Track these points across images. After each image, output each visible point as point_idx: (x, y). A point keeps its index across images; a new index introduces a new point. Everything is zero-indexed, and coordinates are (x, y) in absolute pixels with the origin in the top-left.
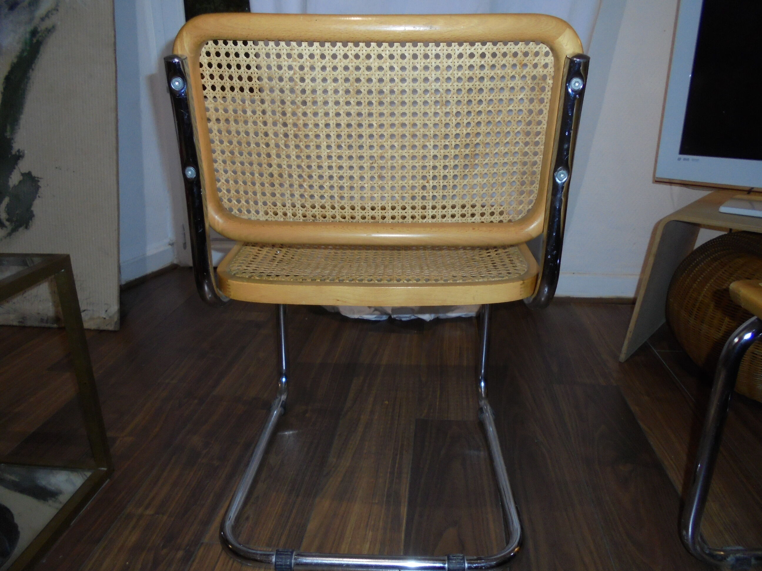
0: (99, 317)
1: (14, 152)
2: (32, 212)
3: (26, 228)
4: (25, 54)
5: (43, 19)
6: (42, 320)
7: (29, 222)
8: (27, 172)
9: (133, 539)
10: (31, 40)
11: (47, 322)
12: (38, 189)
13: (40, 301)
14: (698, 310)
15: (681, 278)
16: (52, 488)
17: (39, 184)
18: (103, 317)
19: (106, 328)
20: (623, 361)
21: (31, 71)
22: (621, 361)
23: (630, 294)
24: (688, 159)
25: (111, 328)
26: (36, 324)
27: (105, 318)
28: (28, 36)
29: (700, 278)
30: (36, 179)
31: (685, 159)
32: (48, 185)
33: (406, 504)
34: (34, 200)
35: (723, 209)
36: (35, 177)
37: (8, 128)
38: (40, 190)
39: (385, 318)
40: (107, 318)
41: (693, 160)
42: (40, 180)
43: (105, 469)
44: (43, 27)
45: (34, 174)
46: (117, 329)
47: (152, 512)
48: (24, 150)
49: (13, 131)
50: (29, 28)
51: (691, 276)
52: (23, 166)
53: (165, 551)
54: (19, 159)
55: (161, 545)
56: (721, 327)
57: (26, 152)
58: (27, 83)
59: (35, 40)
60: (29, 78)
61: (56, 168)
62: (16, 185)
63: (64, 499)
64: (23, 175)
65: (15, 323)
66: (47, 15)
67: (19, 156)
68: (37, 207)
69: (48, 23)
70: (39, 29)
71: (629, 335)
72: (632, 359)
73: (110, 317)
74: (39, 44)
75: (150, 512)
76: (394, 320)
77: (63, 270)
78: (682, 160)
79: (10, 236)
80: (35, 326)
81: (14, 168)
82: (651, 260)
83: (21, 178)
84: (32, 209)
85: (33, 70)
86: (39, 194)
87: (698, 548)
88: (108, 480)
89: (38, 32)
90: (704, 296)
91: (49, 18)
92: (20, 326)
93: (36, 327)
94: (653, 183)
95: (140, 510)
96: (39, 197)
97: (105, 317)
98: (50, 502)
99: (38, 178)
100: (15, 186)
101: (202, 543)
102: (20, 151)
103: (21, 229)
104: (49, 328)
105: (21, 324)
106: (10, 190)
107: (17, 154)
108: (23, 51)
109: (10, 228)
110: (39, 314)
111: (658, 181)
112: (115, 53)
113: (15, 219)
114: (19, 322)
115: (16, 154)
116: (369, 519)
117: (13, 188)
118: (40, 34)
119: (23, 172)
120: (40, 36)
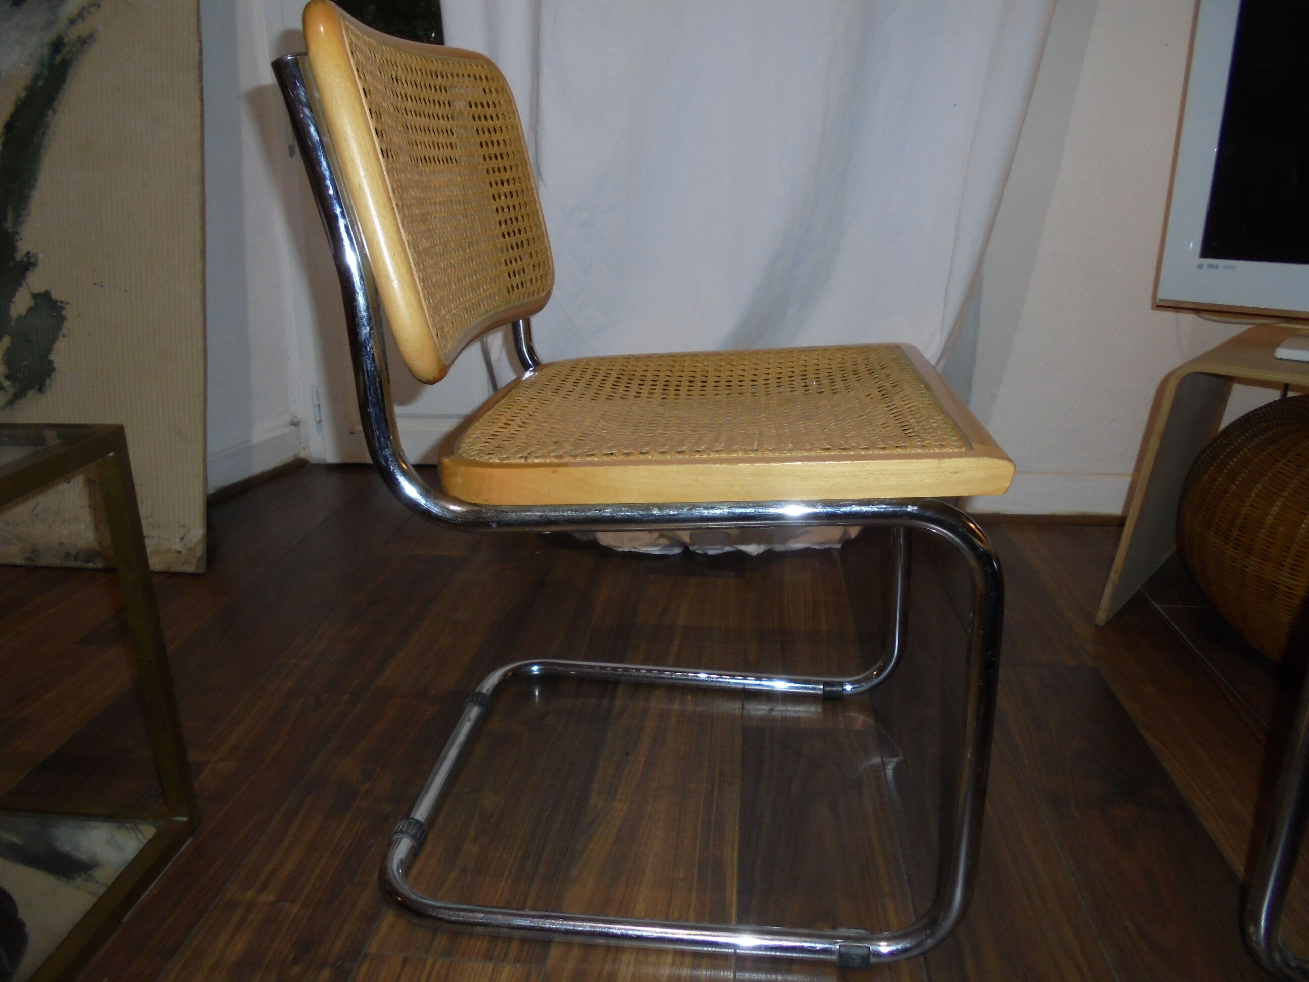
0: (169, 550)
1: (19, 256)
2: (51, 362)
3: (41, 390)
4: (41, 83)
5: (72, 22)
6: (67, 555)
7: (45, 381)
8: (42, 291)
9: (239, 946)
10: (52, 58)
11: (76, 559)
12: (62, 323)
13: (64, 521)
14: (1239, 531)
15: (1207, 476)
16: (82, 855)
17: (64, 313)
18: (176, 550)
19: (181, 569)
20: (1102, 624)
21: (50, 112)
22: (1099, 624)
23: (1112, 506)
24: (1217, 267)
25: (190, 569)
26: (55, 562)
27: (179, 552)
28: (46, 52)
29: (1243, 475)
30: (59, 304)
31: (1210, 266)
32: (79, 315)
33: (735, 880)
34: (54, 342)
35: (1282, 353)
36: (56, 301)
37: (10, 214)
38: (65, 323)
39: (677, 551)
40: (184, 552)
41: (1225, 267)
42: (64, 305)
43: (185, 819)
44: (72, 35)
45: (55, 295)
46: (201, 571)
47: (271, 898)
48: (37, 254)
49: (18, 217)
50: (49, 37)
51: (1225, 471)
52: (36, 281)
53: (298, 968)
54: (28, 269)
55: (291, 958)
56: (1285, 561)
57: (41, 256)
58: (44, 134)
59: (58, 59)
60: (47, 126)
61: (95, 284)
62: (22, 315)
63: (105, 876)
64: (35, 297)
65: (19, 561)
66: (81, 15)
67: (28, 264)
68: (60, 354)
69: (81, 29)
70: (66, 40)
71: (1114, 577)
72: (1117, 620)
73: (190, 549)
74: (65, 65)
75: (268, 897)
76: (694, 553)
77: (111, 454)
78: (1205, 268)
79: (11, 406)
80: (55, 566)
81: (20, 285)
82: (1155, 442)
83: (32, 303)
84: (51, 357)
85: (54, 111)
86: (64, 331)
87: (1277, 956)
88: (190, 840)
89: (64, 45)
90: (1251, 506)
91: (83, 19)
92: (28, 567)
93: (57, 568)
94: (1153, 309)
95: (250, 894)
96: (64, 336)
97: (179, 549)
98: (79, 881)
99: (62, 302)
100: (20, 317)
101: (366, 955)
102: (31, 255)
103: (30, 394)
104: (79, 569)
105: (29, 563)
106: (13, 323)
107: (26, 259)
108: (37, 78)
109: (11, 391)
110: (61, 543)
111: (1161, 306)
112: (201, 80)
113: (20, 376)
114: (27, 559)
115: (22, 262)
116: (669, 907)
117: (17, 319)
118: (67, 48)
119: (35, 292)
120: (68, 52)
